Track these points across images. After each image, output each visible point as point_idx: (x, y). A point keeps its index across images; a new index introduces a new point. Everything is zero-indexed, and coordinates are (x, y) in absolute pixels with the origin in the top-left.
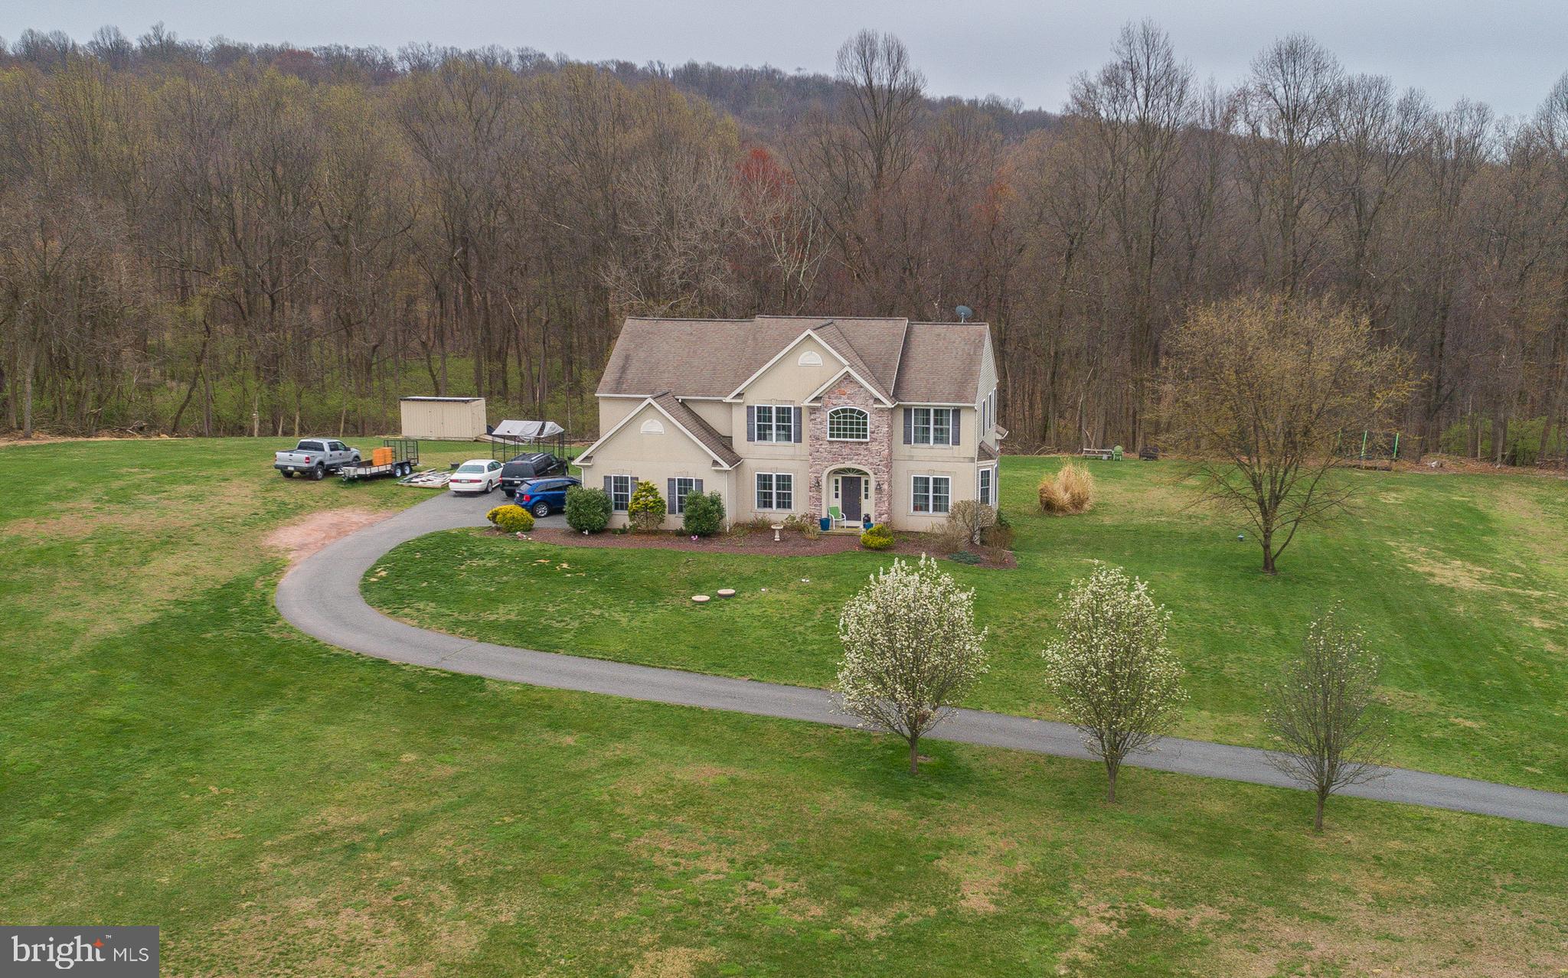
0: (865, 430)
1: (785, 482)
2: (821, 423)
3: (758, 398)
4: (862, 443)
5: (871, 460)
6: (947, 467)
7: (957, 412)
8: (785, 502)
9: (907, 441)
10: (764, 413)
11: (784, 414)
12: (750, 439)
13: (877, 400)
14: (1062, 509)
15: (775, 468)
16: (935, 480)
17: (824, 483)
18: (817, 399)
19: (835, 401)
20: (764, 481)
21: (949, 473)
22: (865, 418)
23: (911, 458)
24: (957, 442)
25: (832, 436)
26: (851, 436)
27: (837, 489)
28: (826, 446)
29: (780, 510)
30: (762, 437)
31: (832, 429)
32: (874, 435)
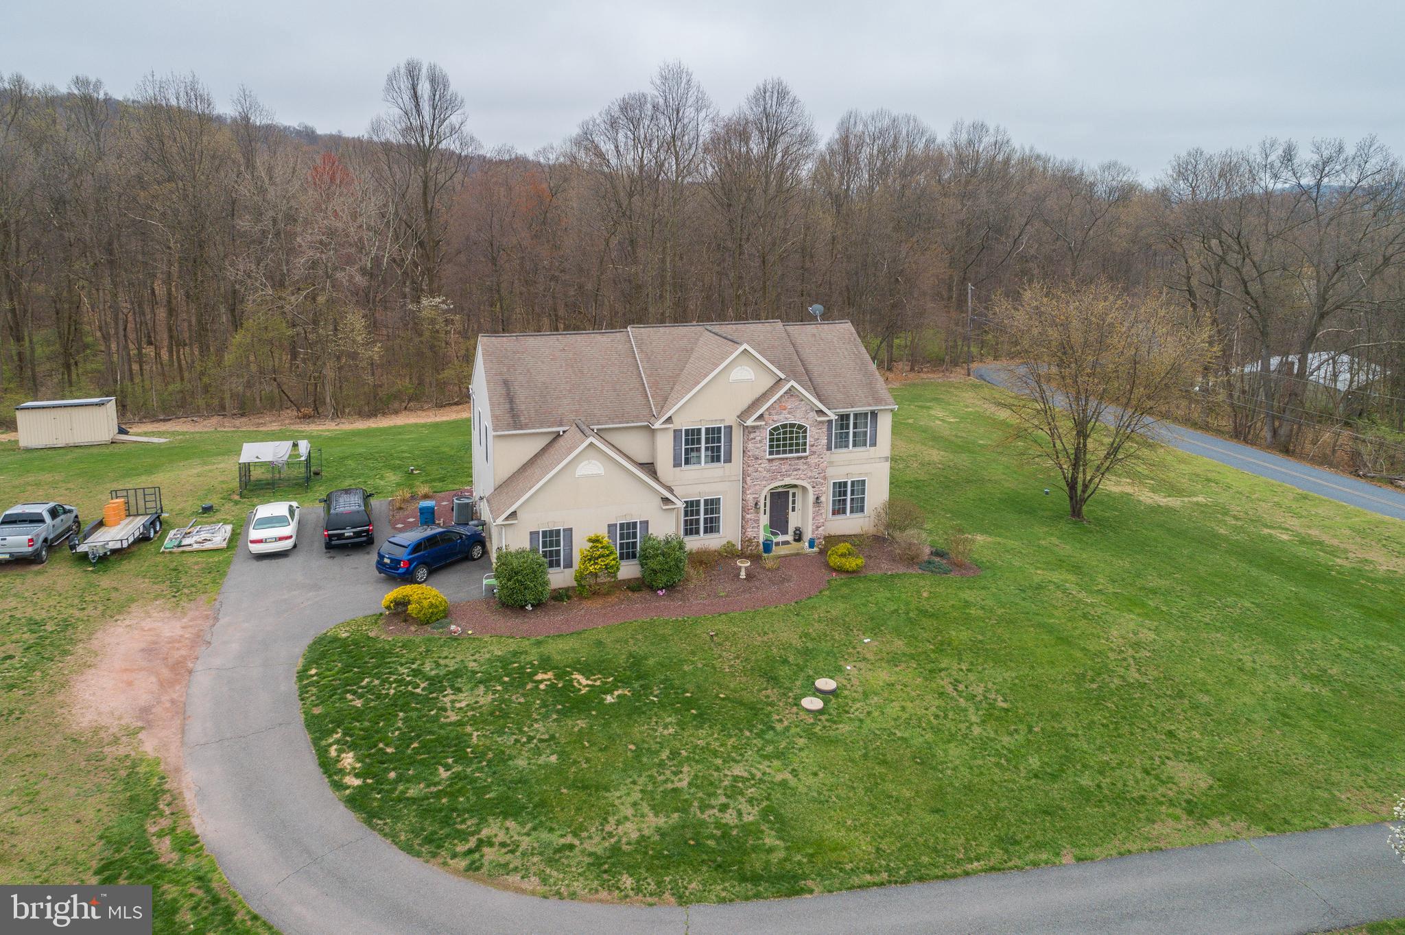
0: (805, 444)
1: (713, 505)
2: (760, 442)
3: (685, 422)
4: (801, 458)
5: (809, 474)
6: (864, 468)
7: (874, 415)
8: (712, 526)
9: (829, 449)
10: (692, 436)
11: (713, 434)
12: (677, 464)
13: (820, 412)
15: (701, 493)
16: (853, 483)
20: (692, 507)
21: (866, 474)
22: (805, 432)
23: (832, 463)
24: (874, 444)
25: (771, 453)
26: (791, 452)
27: (765, 507)
28: (766, 465)
29: (709, 536)
30: (691, 460)
31: (771, 446)
32: (814, 449)
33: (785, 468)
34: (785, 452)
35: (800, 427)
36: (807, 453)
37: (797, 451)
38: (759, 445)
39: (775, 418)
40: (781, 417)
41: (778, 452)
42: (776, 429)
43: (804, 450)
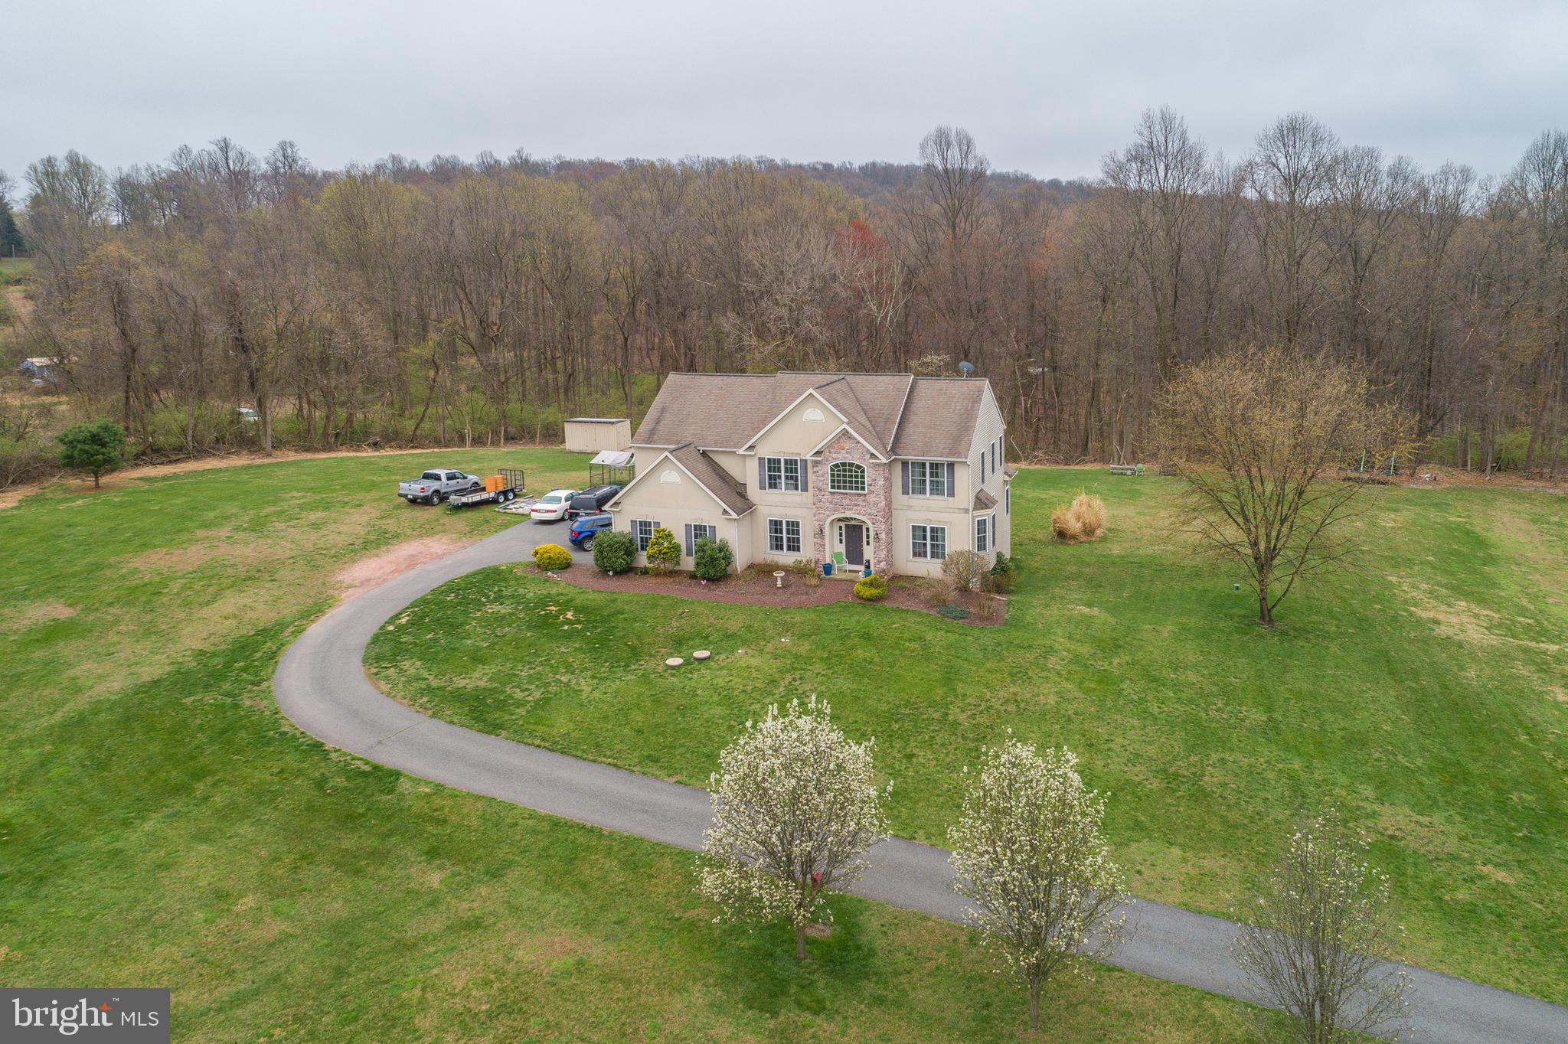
0: (863, 483)
1: (794, 527)
2: (823, 475)
3: (767, 451)
4: (860, 495)
5: (869, 511)
6: (946, 517)
7: (951, 465)
8: (794, 546)
9: (905, 492)
10: (774, 464)
11: (791, 465)
12: (762, 487)
13: (873, 456)
14: (1074, 537)
15: (784, 514)
16: (932, 529)
17: (827, 531)
18: (818, 453)
19: (834, 456)
20: (776, 525)
21: (945, 523)
22: (863, 471)
23: (910, 508)
24: (952, 494)
25: (833, 487)
26: (851, 488)
27: (841, 535)
29: (791, 553)
30: (773, 485)
31: (833, 481)
32: (872, 488)
33: (845, 502)
34: (845, 488)
35: (858, 467)
36: (866, 492)
37: (857, 488)
38: (821, 479)
40: (840, 456)
41: (839, 487)
42: (837, 466)
43: (863, 489)
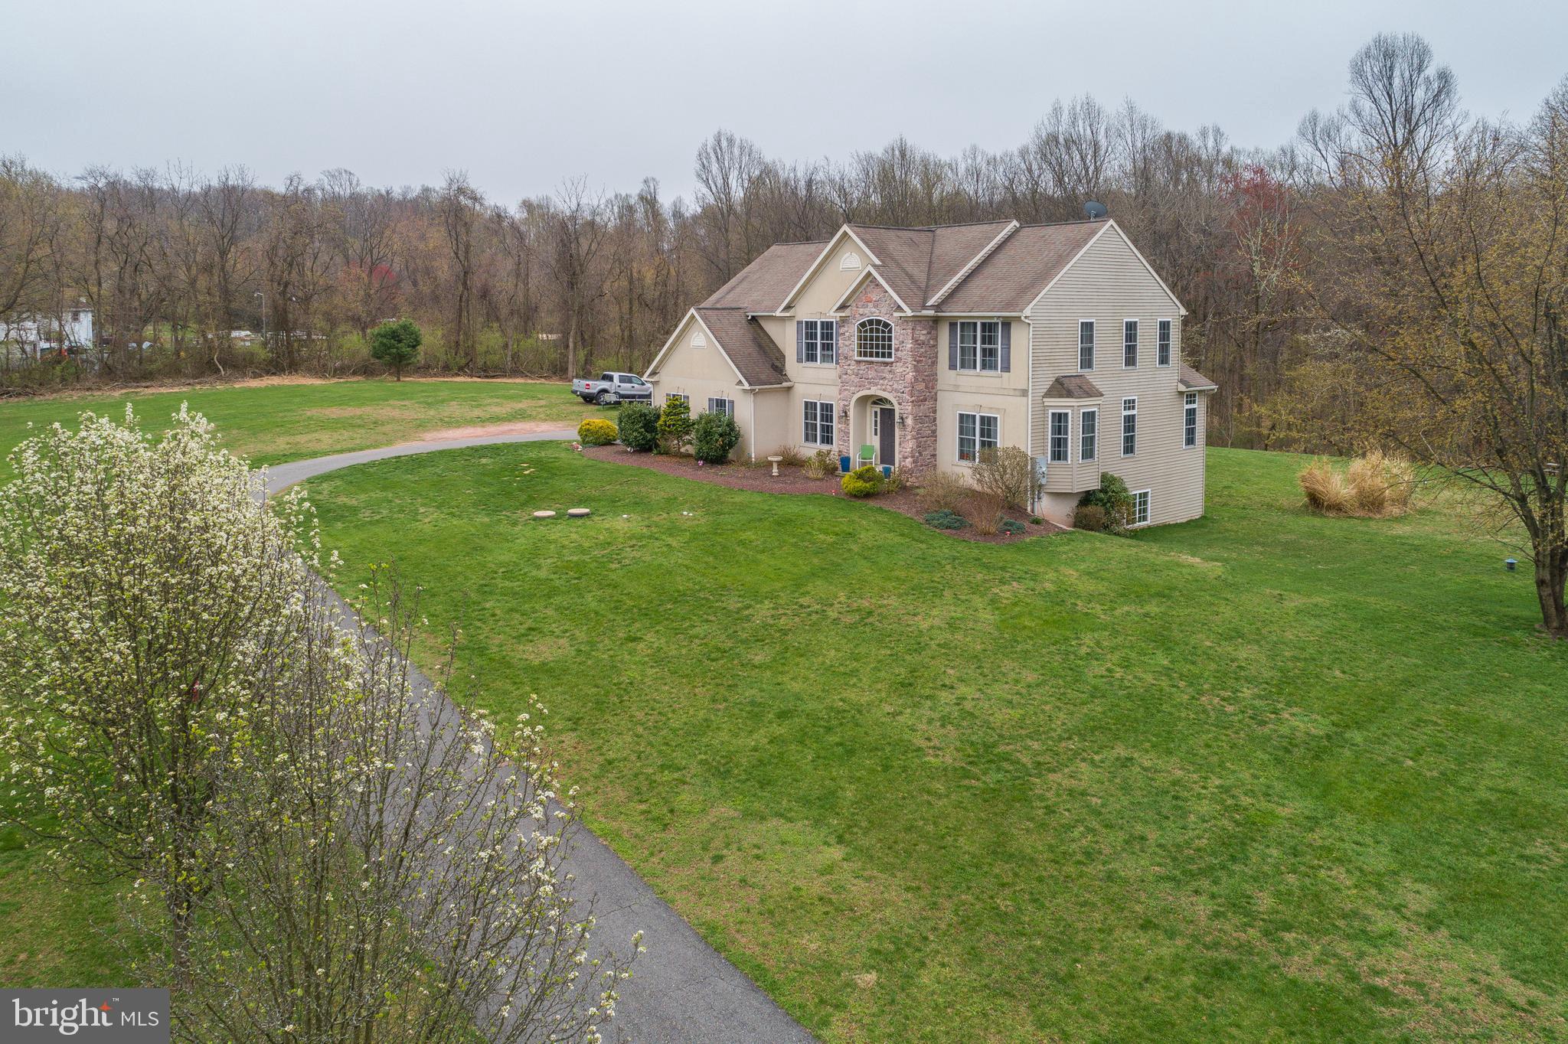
0: (890, 347)
1: (827, 412)
2: (848, 338)
3: (804, 311)
4: (886, 364)
5: (895, 386)
6: (998, 401)
7: (1007, 324)
8: (827, 436)
9: (952, 367)
10: (811, 328)
11: (826, 329)
12: (799, 360)
13: (899, 308)
15: (818, 394)
16: (982, 418)
17: (851, 414)
18: (843, 307)
20: (810, 409)
21: (998, 410)
22: (890, 331)
23: (956, 389)
24: (1007, 368)
25: (859, 354)
26: (878, 355)
27: (876, 421)
28: (854, 367)
29: (824, 445)
30: (811, 358)
31: (859, 346)
32: (899, 354)
33: (871, 374)
34: (871, 356)
35: (886, 325)
36: (893, 360)
37: (883, 355)
38: (847, 343)
39: (861, 311)
40: (867, 311)
41: (865, 356)
42: (863, 325)
43: (890, 355)
